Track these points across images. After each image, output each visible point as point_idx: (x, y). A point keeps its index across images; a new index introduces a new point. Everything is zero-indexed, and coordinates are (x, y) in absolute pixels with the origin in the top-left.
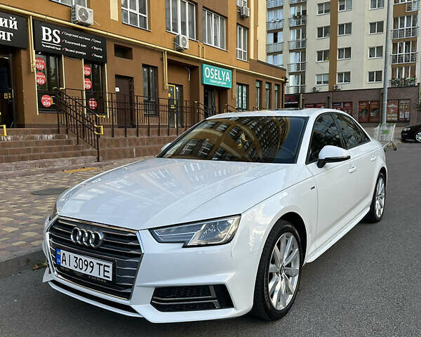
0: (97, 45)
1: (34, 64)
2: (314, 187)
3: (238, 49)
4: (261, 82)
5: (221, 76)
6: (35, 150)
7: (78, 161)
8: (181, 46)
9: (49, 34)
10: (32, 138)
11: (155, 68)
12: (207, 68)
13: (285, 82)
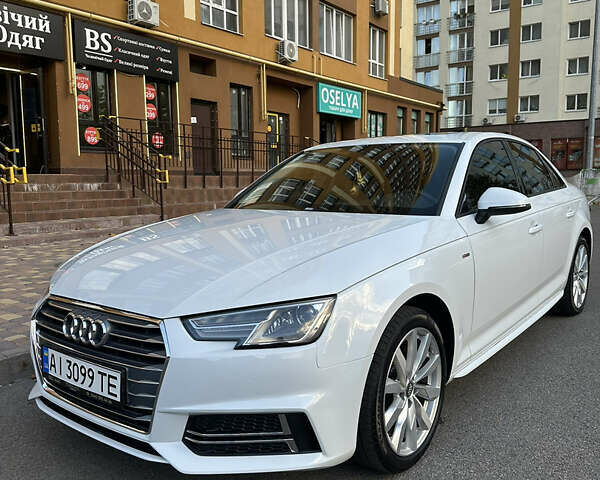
0: (164, 55)
1: (75, 82)
2: (468, 255)
3: (372, 61)
4: (404, 109)
5: (345, 101)
6: (72, 205)
7: (132, 221)
8: (287, 56)
9: (95, 40)
10: (68, 188)
11: (249, 89)
12: (325, 89)
13: (441, 110)
